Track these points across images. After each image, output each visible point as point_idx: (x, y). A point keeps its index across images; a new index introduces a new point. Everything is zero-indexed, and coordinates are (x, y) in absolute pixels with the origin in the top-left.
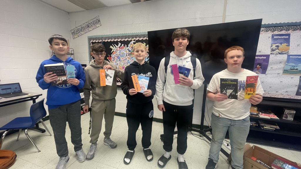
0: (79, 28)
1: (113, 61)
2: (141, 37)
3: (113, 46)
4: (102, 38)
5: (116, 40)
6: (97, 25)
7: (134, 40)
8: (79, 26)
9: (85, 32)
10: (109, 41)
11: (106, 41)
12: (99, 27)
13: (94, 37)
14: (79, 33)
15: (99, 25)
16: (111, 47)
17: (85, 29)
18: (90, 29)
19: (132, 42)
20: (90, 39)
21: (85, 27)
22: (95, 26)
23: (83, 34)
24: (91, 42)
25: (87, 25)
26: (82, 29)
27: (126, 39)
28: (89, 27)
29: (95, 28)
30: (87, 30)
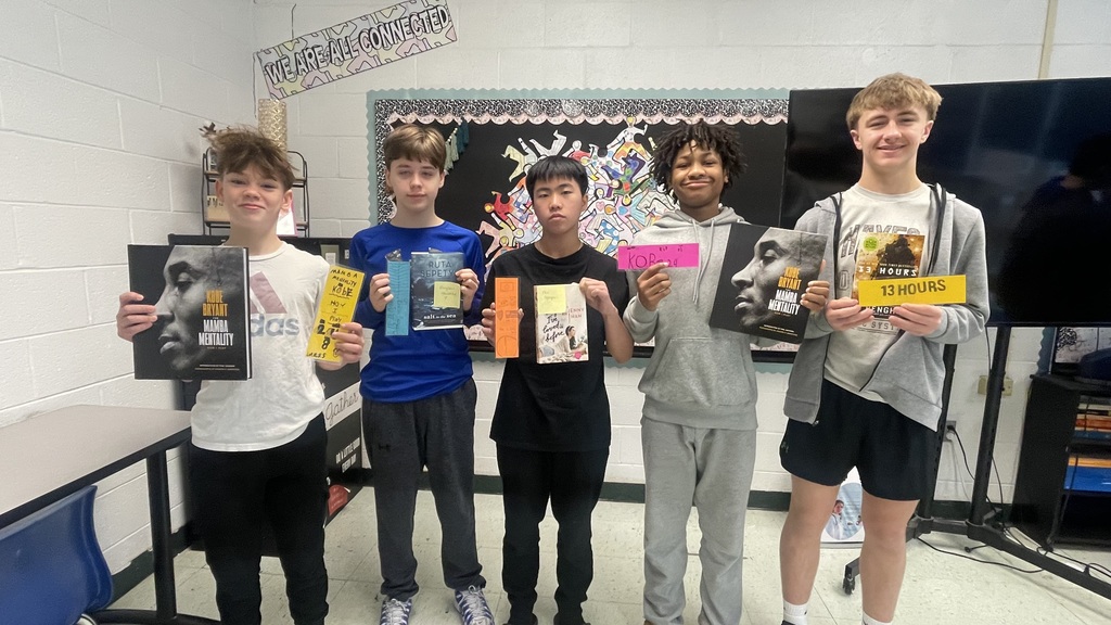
0: (312, 42)
1: (521, 225)
2: (676, 113)
3: (524, 146)
4: (458, 106)
5: (539, 120)
6: (432, 38)
8: (315, 35)
9: (356, 64)
10: (501, 120)
11: (484, 119)
12: (439, 45)
13: (409, 98)
14: (316, 73)
15: (441, 38)
16: (511, 152)
17: (354, 54)
18: (384, 55)
19: (628, 135)
20: (382, 106)
21: (353, 43)
22: (415, 41)
23: (340, 77)
24: (389, 122)
25: (370, 31)
26: (337, 49)
27: (599, 117)
28: (377, 43)
29: (415, 50)
30: (363, 56)
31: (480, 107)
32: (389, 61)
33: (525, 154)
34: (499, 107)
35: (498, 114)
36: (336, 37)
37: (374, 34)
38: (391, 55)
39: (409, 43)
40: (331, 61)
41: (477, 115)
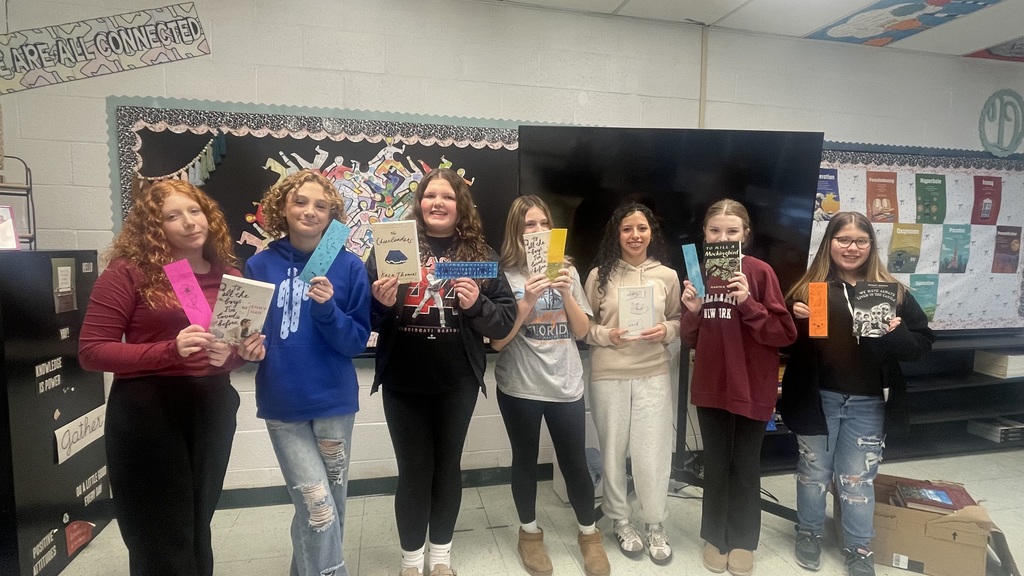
0: (33, 38)
2: (430, 136)
3: (286, 159)
4: (213, 118)
5: (300, 135)
6: (182, 49)
8: (38, 31)
9: (92, 67)
10: (261, 133)
11: (243, 132)
12: (189, 56)
13: (156, 105)
14: (41, 72)
15: (193, 49)
16: (272, 164)
17: (89, 57)
18: (126, 60)
19: (387, 153)
20: (124, 114)
21: (88, 45)
22: (163, 50)
23: (72, 79)
24: (134, 130)
25: (108, 34)
26: (65, 49)
27: (359, 136)
28: (117, 47)
29: (163, 58)
30: (101, 60)
31: (237, 120)
32: (132, 68)
33: (287, 167)
34: (259, 121)
35: (258, 128)
36: (66, 37)
37: (114, 39)
38: (135, 60)
39: (156, 51)
40: (59, 61)
41: (234, 127)
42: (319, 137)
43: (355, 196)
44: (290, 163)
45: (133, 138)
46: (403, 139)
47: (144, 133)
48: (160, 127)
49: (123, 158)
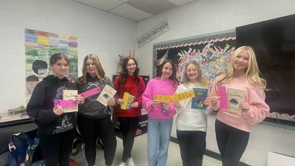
0: (145, 35)
1: (180, 72)
2: (222, 38)
3: (182, 52)
4: (168, 44)
5: (185, 45)
6: (164, 30)
7: (212, 43)
8: (145, 34)
9: (151, 39)
10: (177, 47)
11: (174, 47)
12: (166, 31)
13: (160, 44)
14: (145, 42)
15: (166, 30)
16: (179, 54)
17: (151, 36)
19: (208, 46)
20: (155, 47)
21: (151, 34)
22: (161, 31)
23: (149, 42)
24: (156, 50)
26: (148, 36)
27: (200, 42)
29: (161, 33)
30: (153, 37)
32: (157, 37)
33: (182, 54)
34: (177, 43)
35: (177, 45)
36: (148, 34)
37: (155, 32)
38: (157, 35)
39: (160, 32)
40: (147, 39)
41: (172, 46)
42: (190, 45)
43: (198, 60)
44: (183, 53)
45: (156, 52)
46: (213, 41)
47: (157, 50)
48: (159, 49)
49: (154, 57)
